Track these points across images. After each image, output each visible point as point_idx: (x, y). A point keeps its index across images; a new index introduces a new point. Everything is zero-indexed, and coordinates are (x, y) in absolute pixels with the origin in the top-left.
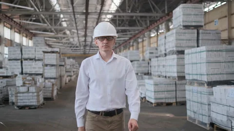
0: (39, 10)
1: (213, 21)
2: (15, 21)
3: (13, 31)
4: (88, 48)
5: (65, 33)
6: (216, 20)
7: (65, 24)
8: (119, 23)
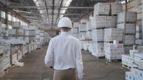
0: (27, 4)
1: (134, 7)
2: (14, 11)
3: (12, 16)
4: (54, 26)
5: (43, 20)
6: (136, 6)
7: (41, 12)
8: (72, 11)
